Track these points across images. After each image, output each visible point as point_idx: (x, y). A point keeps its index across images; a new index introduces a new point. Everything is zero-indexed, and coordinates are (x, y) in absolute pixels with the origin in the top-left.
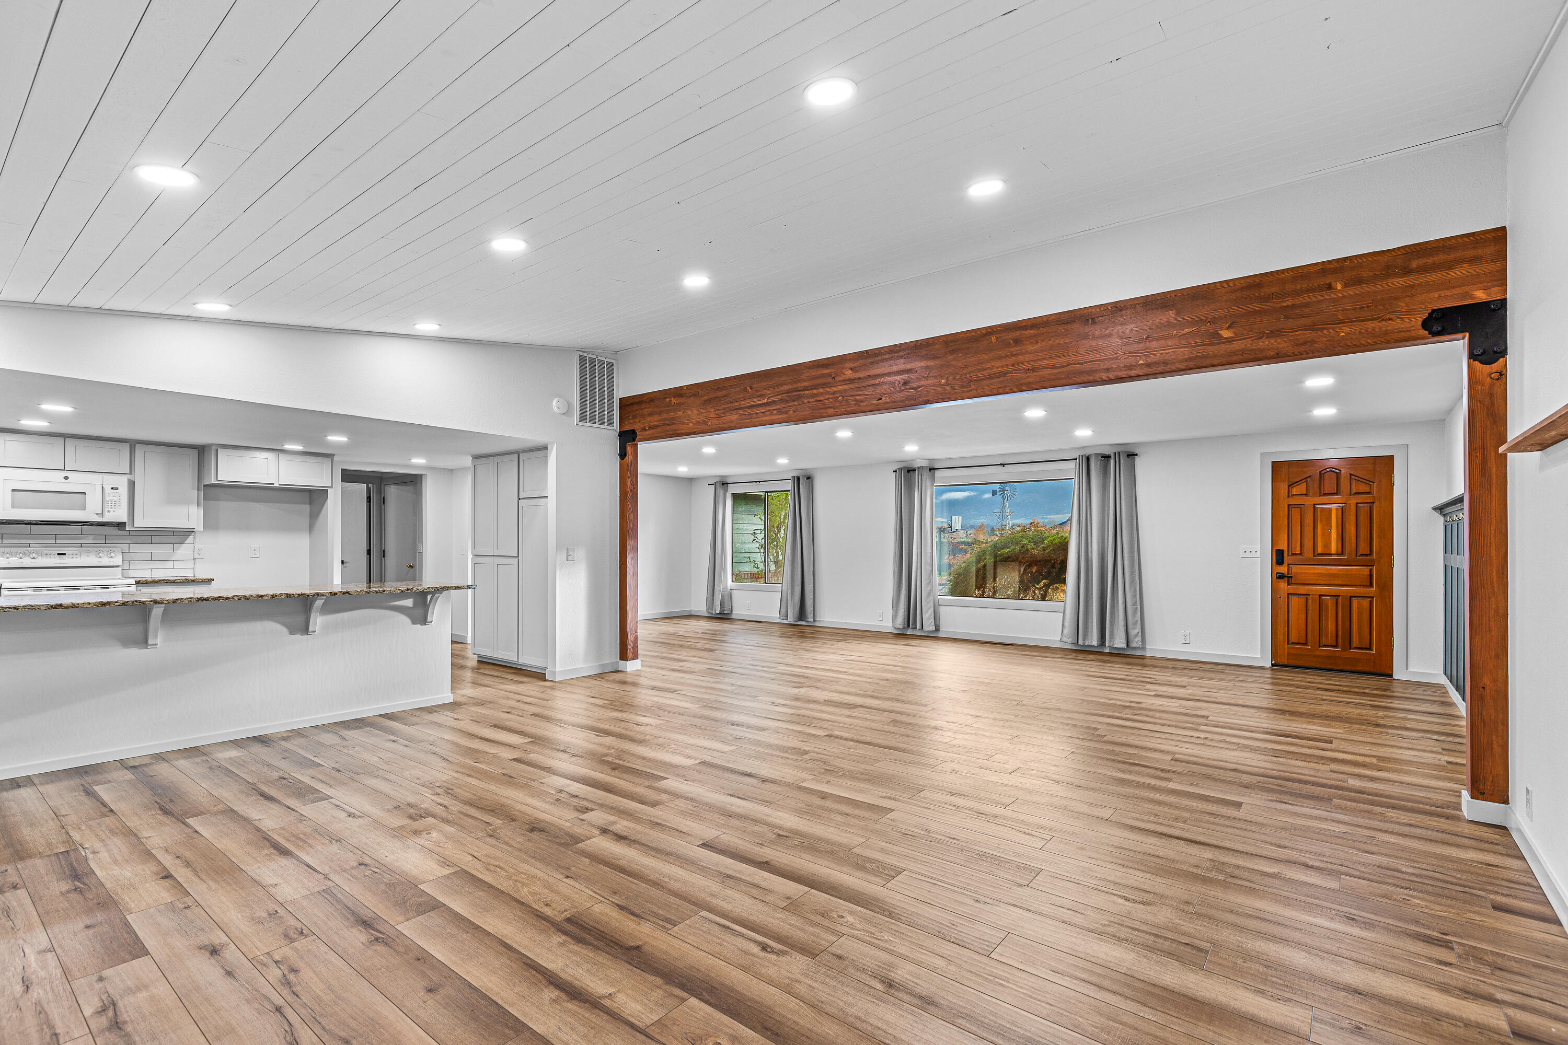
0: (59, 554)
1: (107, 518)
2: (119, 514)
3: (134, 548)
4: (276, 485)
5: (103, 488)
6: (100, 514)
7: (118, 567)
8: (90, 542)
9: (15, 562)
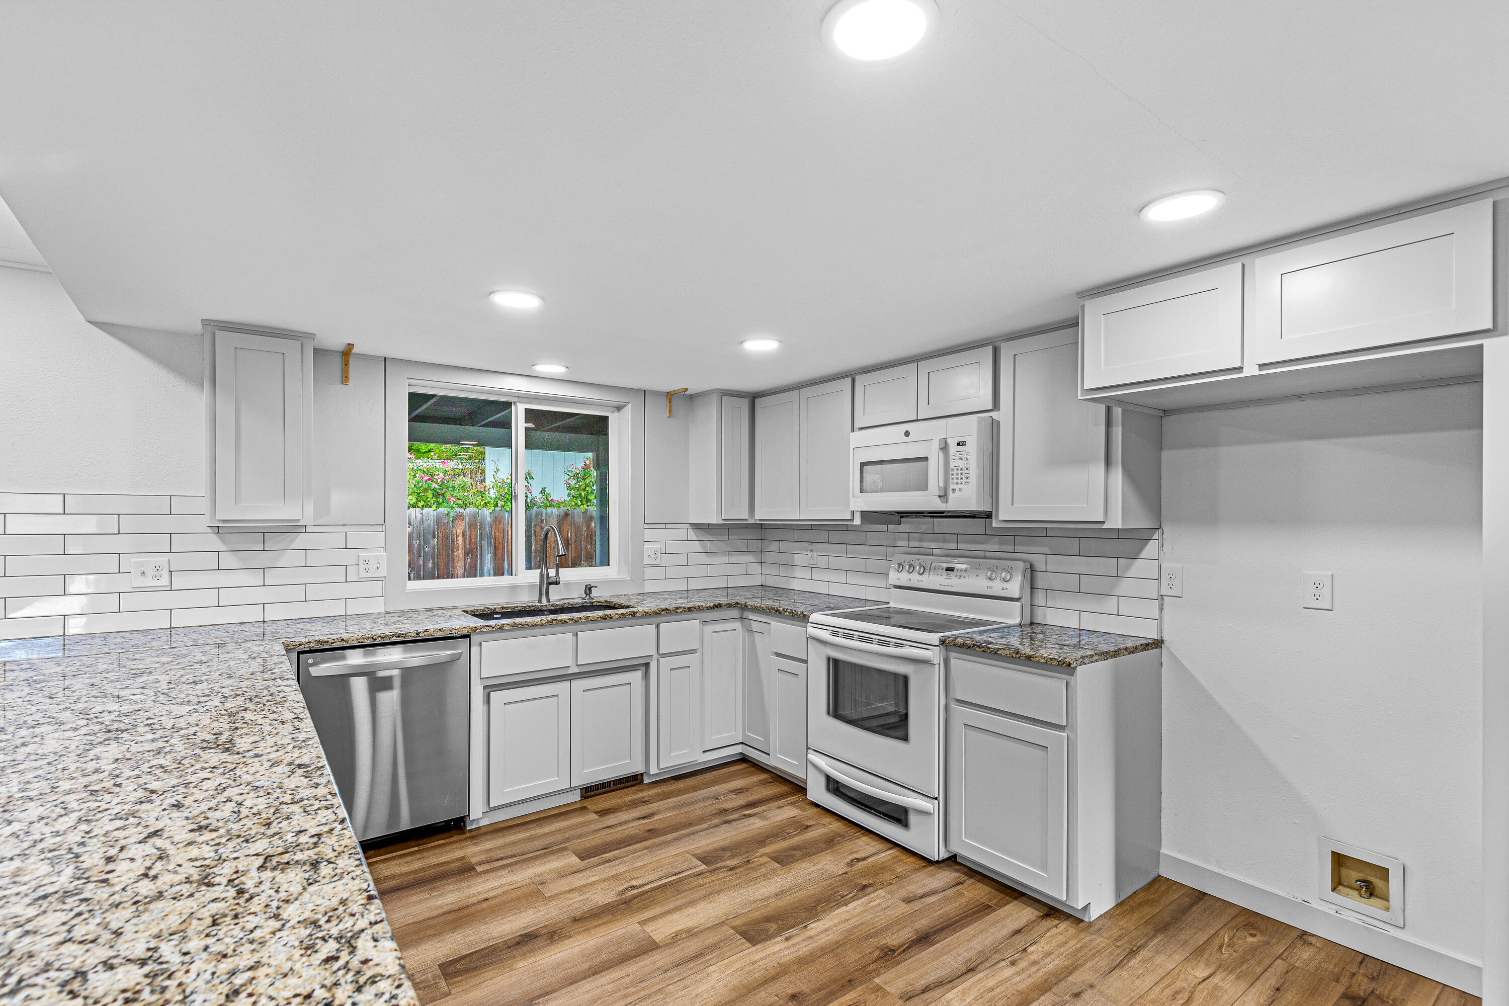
0: (948, 569)
1: (952, 505)
2: (967, 495)
5: (944, 448)
6: (943, 497)
7: (1018, 600)
8: (996, 547)
9: (904, 578)
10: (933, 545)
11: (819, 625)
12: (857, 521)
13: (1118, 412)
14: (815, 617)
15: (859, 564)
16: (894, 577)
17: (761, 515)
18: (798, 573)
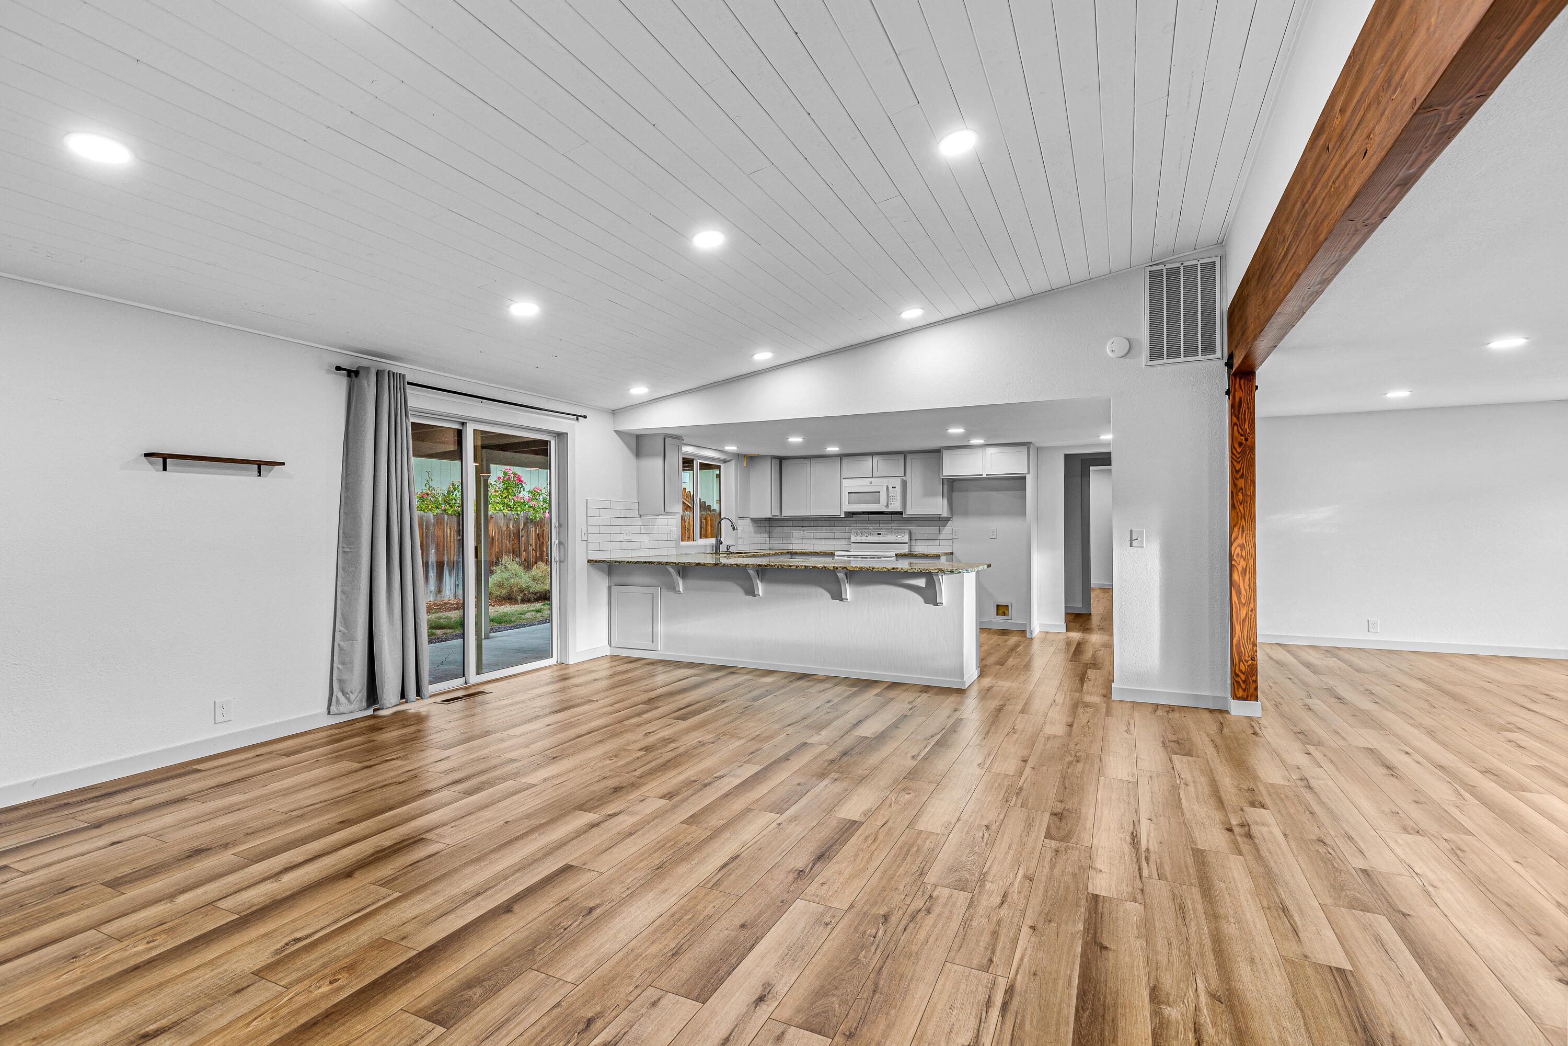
0: (878, 534)
1: (890, 510)
2: (896, 506)
3: (919, 530)
4: (984, 476)
5: (888, 488)
6: (887, 506)
7: (907, 543)
8: (895, 525)
9: (859, 539)
10: (868, 526)
11: (839, 556)
12: (843, 516)
13: (945, 482)
14: (837, 553)
15: (832, 535)
16: (853, 539)
17: (787, 513)
18: (794, 541)
